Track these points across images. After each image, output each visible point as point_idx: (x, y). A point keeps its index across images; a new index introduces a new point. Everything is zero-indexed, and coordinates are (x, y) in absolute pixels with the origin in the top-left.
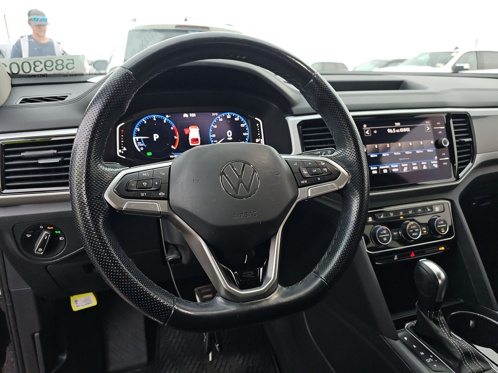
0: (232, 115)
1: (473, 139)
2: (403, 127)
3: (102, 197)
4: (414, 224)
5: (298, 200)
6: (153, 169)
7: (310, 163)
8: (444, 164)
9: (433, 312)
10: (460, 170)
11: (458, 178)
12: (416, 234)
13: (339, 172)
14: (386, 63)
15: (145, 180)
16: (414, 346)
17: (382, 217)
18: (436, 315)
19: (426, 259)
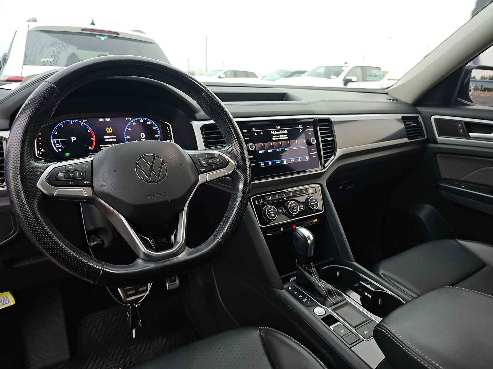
0: (145, 119)
1: (334, 138)
2: (282, 130)
3: (35, 186)
4: (294, 203)
5: (199, 184)
6: (77, 163)
7: (207, 156)
8: (313, 157)
9: (307, 265)
10: (325, 162)
11: (324, 168)
12: (295, 210)
13: (228, 162)
14: (290, 74)
15: (72, 171)
16: (296, 293)
17: (270, 199)
18: (309, 267)
19: (300, 227)
